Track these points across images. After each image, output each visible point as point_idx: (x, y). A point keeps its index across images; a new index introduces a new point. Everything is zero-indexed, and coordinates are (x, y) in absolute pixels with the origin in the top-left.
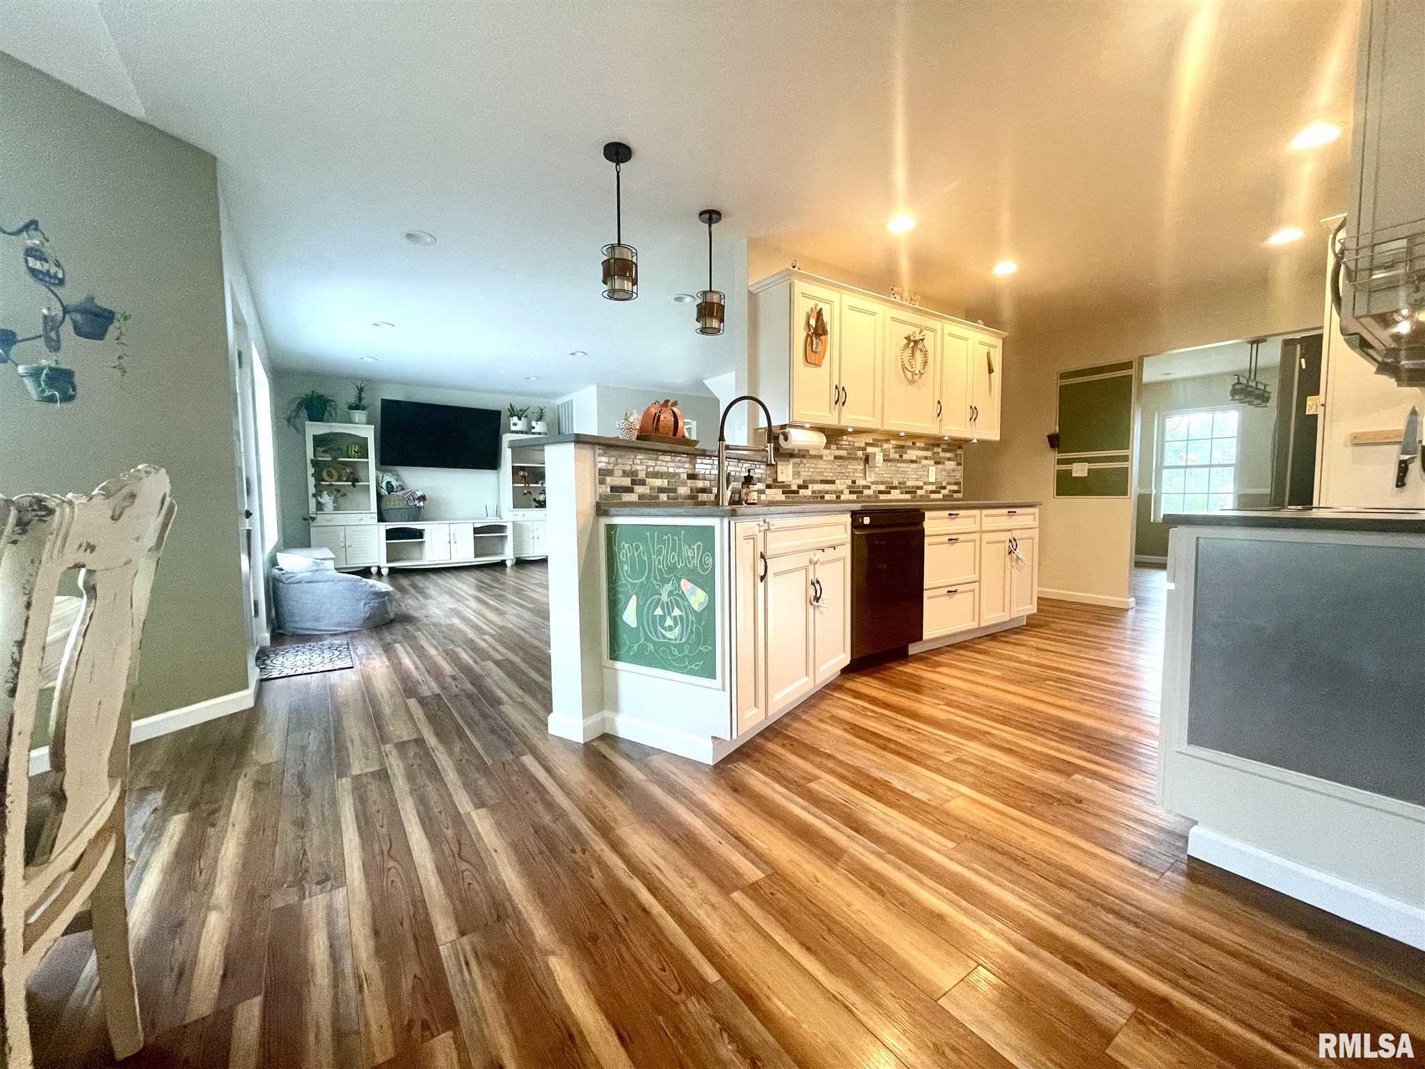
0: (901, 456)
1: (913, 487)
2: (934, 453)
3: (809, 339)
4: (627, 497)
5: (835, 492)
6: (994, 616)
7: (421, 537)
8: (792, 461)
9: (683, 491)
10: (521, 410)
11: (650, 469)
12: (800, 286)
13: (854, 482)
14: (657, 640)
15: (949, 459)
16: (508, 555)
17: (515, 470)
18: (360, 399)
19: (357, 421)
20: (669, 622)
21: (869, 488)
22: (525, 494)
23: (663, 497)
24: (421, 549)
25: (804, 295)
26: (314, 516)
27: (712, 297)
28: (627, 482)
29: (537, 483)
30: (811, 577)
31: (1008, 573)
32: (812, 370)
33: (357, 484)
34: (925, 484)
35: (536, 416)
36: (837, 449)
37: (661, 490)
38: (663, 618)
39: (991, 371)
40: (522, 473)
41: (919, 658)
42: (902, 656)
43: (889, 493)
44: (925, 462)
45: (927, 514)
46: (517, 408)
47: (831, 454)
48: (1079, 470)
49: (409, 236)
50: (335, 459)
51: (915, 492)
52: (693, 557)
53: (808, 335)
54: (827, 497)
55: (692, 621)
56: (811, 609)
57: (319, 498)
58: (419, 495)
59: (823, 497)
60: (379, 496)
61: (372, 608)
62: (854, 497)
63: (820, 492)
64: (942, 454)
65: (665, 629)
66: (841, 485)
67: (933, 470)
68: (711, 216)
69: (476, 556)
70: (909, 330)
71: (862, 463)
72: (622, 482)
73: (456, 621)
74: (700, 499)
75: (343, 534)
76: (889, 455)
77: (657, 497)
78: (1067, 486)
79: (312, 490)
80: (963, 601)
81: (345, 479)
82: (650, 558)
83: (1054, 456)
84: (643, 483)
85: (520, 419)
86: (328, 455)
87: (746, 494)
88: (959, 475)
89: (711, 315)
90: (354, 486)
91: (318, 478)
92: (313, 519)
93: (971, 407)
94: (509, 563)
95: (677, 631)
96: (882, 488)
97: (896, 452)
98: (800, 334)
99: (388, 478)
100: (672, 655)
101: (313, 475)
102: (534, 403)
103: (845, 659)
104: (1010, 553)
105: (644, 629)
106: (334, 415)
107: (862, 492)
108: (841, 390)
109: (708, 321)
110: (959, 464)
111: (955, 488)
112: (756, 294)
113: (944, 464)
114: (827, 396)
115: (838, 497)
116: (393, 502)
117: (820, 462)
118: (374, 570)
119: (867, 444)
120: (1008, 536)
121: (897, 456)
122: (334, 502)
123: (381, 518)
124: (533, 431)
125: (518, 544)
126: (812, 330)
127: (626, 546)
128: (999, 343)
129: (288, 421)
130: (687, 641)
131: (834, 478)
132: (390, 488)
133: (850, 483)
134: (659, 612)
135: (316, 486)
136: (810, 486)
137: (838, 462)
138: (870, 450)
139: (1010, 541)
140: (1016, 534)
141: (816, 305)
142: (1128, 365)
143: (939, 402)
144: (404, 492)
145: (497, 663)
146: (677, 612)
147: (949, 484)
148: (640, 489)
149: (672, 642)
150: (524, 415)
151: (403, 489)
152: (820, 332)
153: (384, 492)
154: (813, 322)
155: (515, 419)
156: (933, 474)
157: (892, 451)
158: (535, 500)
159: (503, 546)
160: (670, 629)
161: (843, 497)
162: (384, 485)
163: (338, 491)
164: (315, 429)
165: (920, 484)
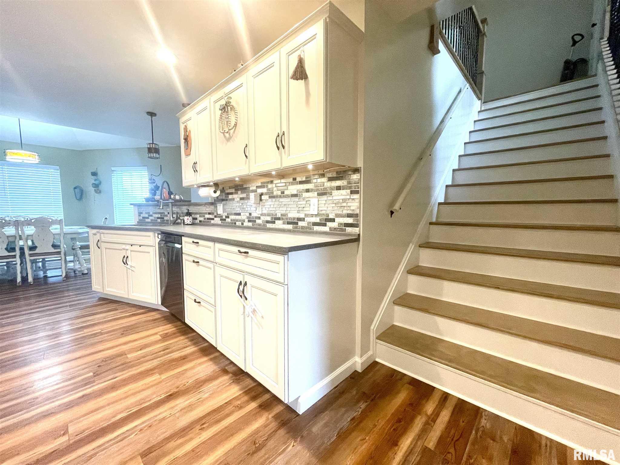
4: (147, 220)
5: (241, 220)
8: (223, 203)
21: (259, 218)
25: (183, 123)
32: (188, 158)
44: (305, 195)
45: (183, 238)
47: (238, 197)
59: (235, 223)
63: (234, 220)
66: (244, 216)
67: (315, 202)
76: (273, 193)
88: (355, 206)
98: (182, 143)
107: (255, 221)
108: (195, 164)
110: (354, 193)
113: (331, 194)
120: (239, 277)
121: (279, 193)
131: (240, 212)
133: (248, 215)
136: (230, 216)
139: (241, 284)
147: (338, 216)
156: (315, 206)
157: (275, 189)
161: (245, 224)
165: (302, 216)
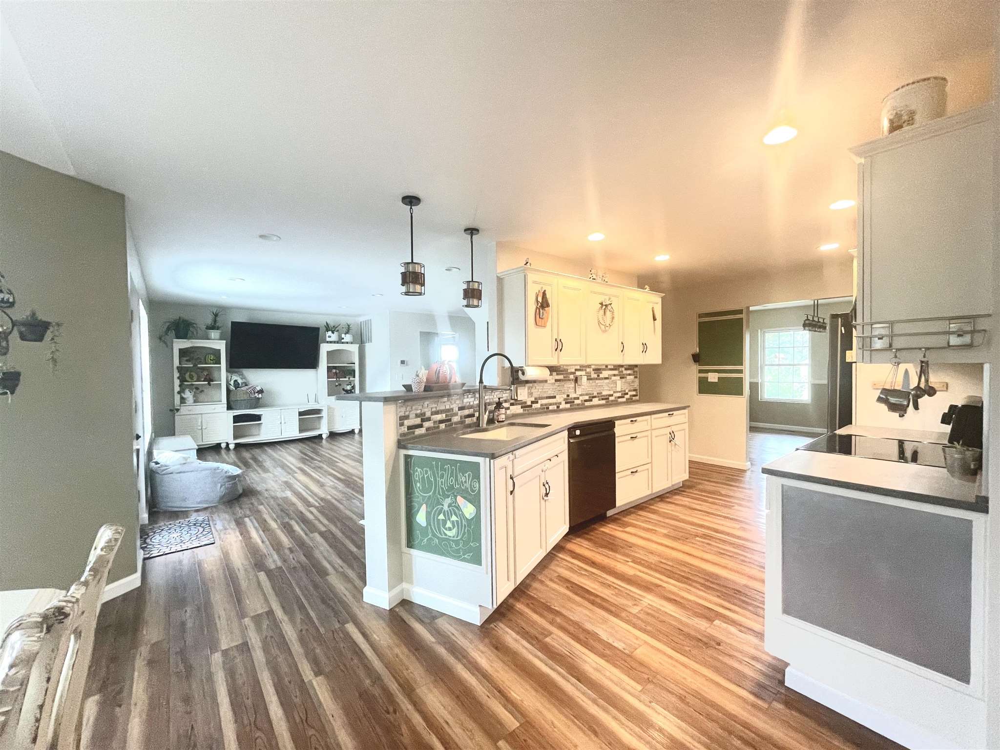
0: (598, 376)
1: (606, 395)
2: (619, 372)
3: (538, 310)
4: (418, 432)
5: (556, 404)
6: (661, 485)
7: (260, 420)
8: (528, 385)
9: (456, 419)
10: (334, 327)
11: (434, 410)
12: (531, 277)
13: (568, 396)
14: (440, 536)
15: (630, 375)
16: (324, 431)
17: (329, 369)
18: (215, 321)
19: (213, 337)
20: (449, 525)
21: (578, 398)
22: (337, 386)
23: (442, 426)
24: (259, 427)
25: (535, 282)
26: (179, 408)
27: (473, 285)
28: (418, 421)
29: (345, 378)
30: (543, 481)
31: (669, 454)
32: (540, 330)
33: (212, 383)
34: (614, 392)
35: (345, 330)
36: (557, 374)
37: (441, 422)
38: (445, 522)
39: (655, 319)
40: (334, 371)
41: (614, 520)
42: (602, 519)
43: (591, 401)
44: (614, 378)
45: (617, 423)
46: (331, 324)
47: (553, 379)
48: (713, 378)
49: (261, 236)
50: (195, 365)
51: (608, 399)
52: (466, 482)
53: (537, 307)
54: (551, 408)
55: (465, 525)
56: (543, 502)
57: (183, 395)
58: (258, 389)
59: (548, 408)
60: (229, 391)
61: (227, 489)
62: (568, 406)
63: (546, 405)
64: (625, 372)
65: (446, 529)
66: (560, 398)
67: (619, 383)
68: (472, 231)
69: (301, 431)
70: (601, 299)
71: (573, 383)
72: (415, 421)
73: (288, 494)
74: (467, 423)
75: (200, 421)
76: (590, 376)
77: (438, 427)
78: (705, 387)
79: (177, 389)
80: (642, 477)
81: (203, 379)
82: (435, 480)
83: (695, 368)
84: (429, 419)
85: (333, 333)
86: (190, 363)
87: (498, 416)
88: (636, 385)
89: (473, 297)
90: (209, 384)
91: (182, 380)
92: (178, 410)
93: (643, 344)
94: (324, 436)
95: (454, 531)
96: (587, 398)
97: (595, 373)
98: (532, 307)
99: (235, 378)
100: (451, 547)
101: (178, 378)
102: (343, 321)
103: (565, 529)
104: (670, 442)
105: (431, 528)
106: (195, 333)
107: (574, 402)
108: (559, 342)
109: (471, 300)
110: (636, 377)
111: (634, 393)
112: (502, 279)
113: (626, 378)
114: (550, 344)
115: (558, 407)
116: (241, 395)
117: (546, 385)
118: (223, 445)
119: (576, 370)
120: (669, 430)
121: (596, 376)
122: (194, 396)
123: (229, 407)
124: (342, 341)
125: (330, 422)
126: (539, 305)
127: (419, 470)
128: (660, 300)
129: (160, 339)
130: (461, 539)
131: (555, 395)
132: (236, 383)
133: (565, 396)
134: (441, 517)
135: (180, 386)
136: (539, 401)
137: (557, 384)
138: (578, 373)
139: (670, 434)
140: (674, 428)
141: (542, 287)
142: (740, 312)
143: (622, 343)
144: (247, 387)
145: (322, 534)
146: (454, 518)
147: (629, 391)
148: (427, 424)
149: (451, 538)
150: (337, 329)
151: (246, 385)
152: (545, 305)
153: (232, 388)
154: (540, 299)
155: (330, 333)
156: (620, 385)
157: (593, 372)
158: (343, 389)
159: (320, 423)
160: (450, 529)
161: (561, 407)
162: (232, 383)
163: (197, 388)
164: (180, 344)
165: (611, 393)
